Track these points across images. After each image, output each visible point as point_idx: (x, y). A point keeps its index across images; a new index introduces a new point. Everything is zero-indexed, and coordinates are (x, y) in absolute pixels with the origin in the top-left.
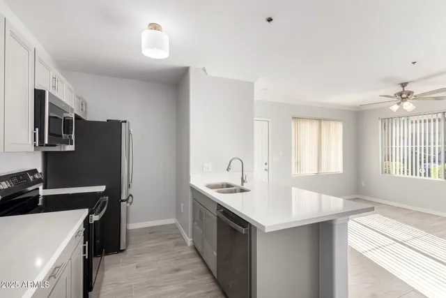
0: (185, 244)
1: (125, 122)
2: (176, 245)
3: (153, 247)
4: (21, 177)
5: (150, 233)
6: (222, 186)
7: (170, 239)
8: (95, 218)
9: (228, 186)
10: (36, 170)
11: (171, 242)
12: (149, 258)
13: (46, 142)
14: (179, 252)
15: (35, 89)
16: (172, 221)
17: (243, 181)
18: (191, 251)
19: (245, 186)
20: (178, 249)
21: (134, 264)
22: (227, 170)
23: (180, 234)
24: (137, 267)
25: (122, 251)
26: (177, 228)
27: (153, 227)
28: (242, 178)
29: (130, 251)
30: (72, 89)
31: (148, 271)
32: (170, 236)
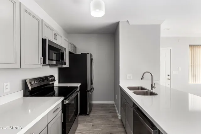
0: (117, 117)
1: (88, 53)
2: (113, 117)
3: (101, 115)
4: (44, 79)
5: (102, 107)
6: (138, 88)
7: (111, 112)
8: (67, 102)
9: (142, 89)
10: (53, 75)
11: (110, 115)
12: (98, 122)
13: (47, 63)
14: (114, 122)
15: (42, 39)
16: (112, 102)
17: (152, 87)
18: (119, 123)
19: (154, 91)
20: (113, 119)
21: (91, 124)
22: (141, 79)
23: (115, 110)
24: (93, 126)
25: (88, 115)
26: (114, 107)
27: (103, 104)
28: (152, 85)
29: (91, 115)
30: (67, 40)
31: (96, 129)
32: (111, 111)
